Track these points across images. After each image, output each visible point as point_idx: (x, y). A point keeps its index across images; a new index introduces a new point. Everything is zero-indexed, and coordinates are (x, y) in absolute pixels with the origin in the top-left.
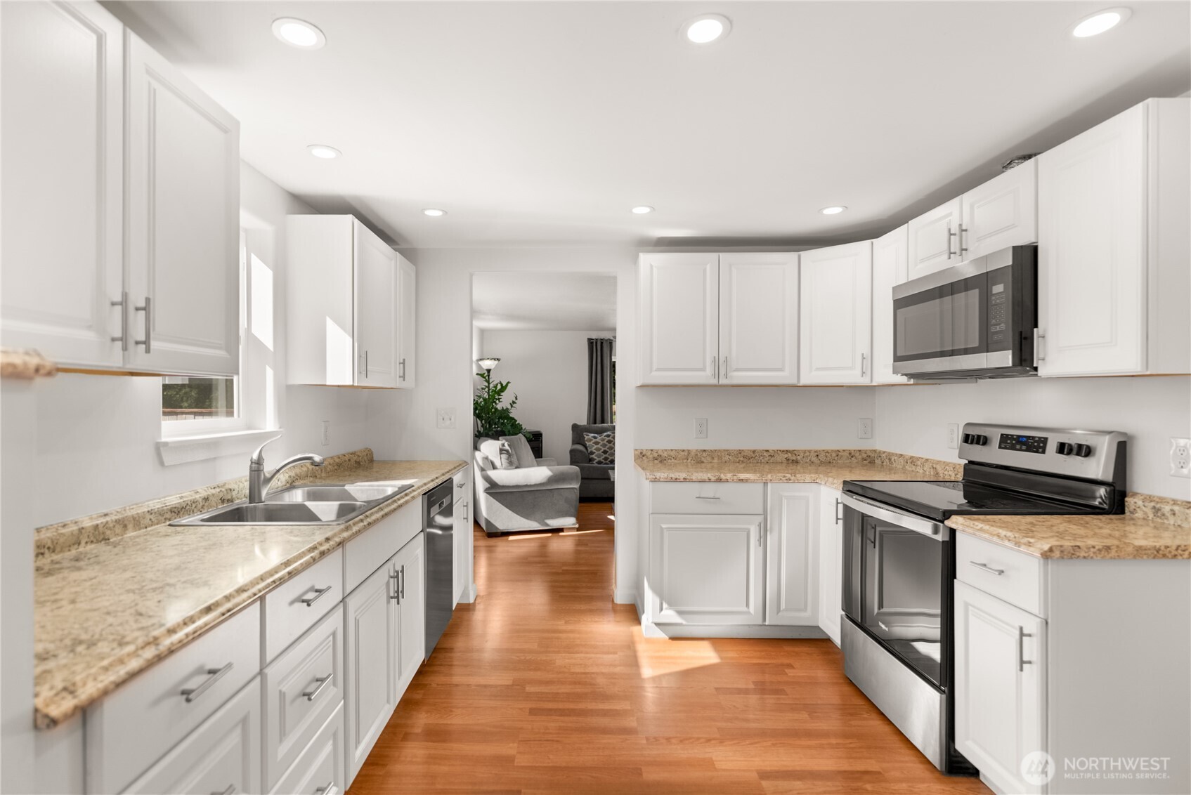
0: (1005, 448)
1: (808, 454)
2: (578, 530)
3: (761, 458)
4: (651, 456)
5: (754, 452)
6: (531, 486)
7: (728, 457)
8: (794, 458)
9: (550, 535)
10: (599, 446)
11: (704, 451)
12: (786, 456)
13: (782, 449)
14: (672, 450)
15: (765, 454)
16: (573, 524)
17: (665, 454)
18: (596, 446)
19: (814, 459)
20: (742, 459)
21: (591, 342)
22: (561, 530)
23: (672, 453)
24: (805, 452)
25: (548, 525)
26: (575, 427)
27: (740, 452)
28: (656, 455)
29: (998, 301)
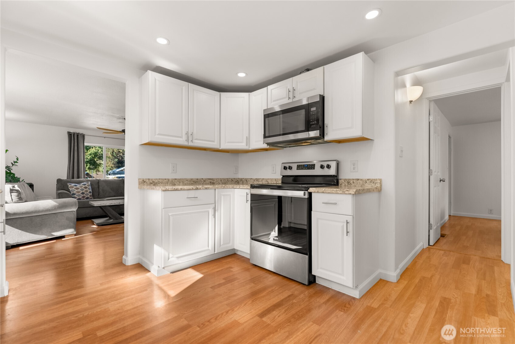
0: (299, 169)
1: (218, 180)
2: (75, 235)
3: (201, 182)
4: (149, 182)
5: (197, 179)
6: (39, 212)
7: (186, 182)
8: (213, 182)
9: (55, 241)
10: (79, 190)
11: (176, 179)
12: (210, 181)
13: (208, 178)
14: (160, 179)
15: (202, 180)
16: (72, 232)
17: (156, 181)
18: (76, 190)
19: (220, 182)
20: (192, 182)
21: (70, 135)
22: (63, 237)
23: (160, 181)
24: (216, 179)
25: (53, 235)
26: (59, 181)
27: (192, 179)
28: (151, 181)
29: (313, 113)
